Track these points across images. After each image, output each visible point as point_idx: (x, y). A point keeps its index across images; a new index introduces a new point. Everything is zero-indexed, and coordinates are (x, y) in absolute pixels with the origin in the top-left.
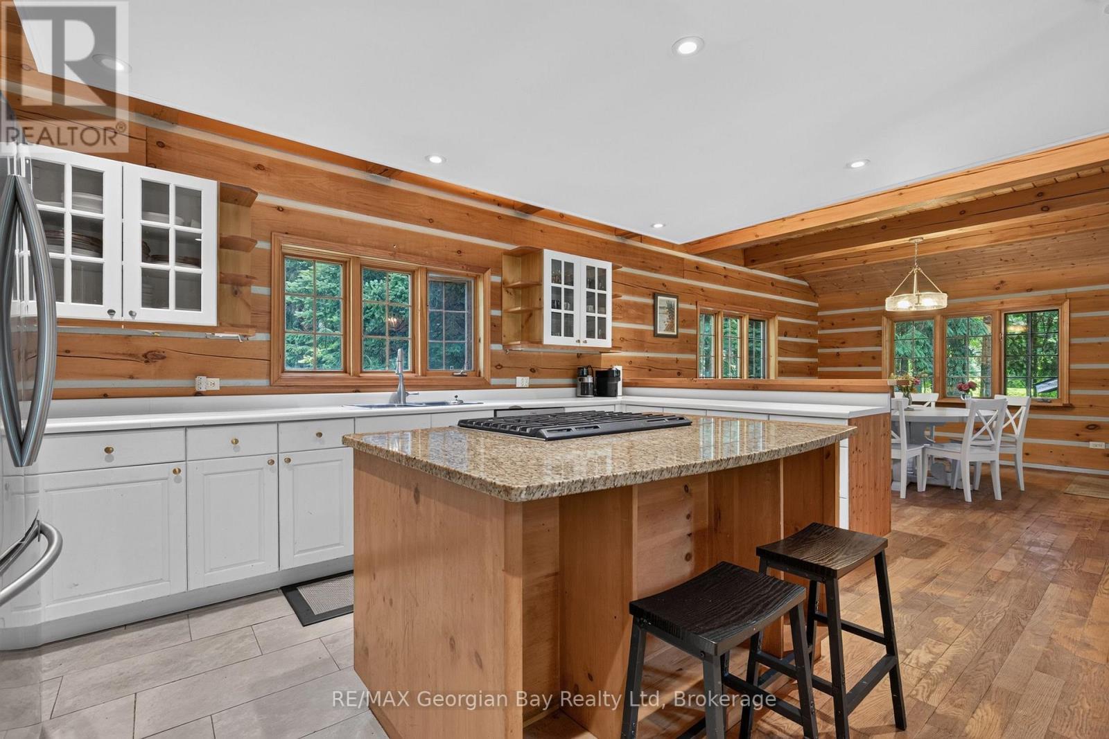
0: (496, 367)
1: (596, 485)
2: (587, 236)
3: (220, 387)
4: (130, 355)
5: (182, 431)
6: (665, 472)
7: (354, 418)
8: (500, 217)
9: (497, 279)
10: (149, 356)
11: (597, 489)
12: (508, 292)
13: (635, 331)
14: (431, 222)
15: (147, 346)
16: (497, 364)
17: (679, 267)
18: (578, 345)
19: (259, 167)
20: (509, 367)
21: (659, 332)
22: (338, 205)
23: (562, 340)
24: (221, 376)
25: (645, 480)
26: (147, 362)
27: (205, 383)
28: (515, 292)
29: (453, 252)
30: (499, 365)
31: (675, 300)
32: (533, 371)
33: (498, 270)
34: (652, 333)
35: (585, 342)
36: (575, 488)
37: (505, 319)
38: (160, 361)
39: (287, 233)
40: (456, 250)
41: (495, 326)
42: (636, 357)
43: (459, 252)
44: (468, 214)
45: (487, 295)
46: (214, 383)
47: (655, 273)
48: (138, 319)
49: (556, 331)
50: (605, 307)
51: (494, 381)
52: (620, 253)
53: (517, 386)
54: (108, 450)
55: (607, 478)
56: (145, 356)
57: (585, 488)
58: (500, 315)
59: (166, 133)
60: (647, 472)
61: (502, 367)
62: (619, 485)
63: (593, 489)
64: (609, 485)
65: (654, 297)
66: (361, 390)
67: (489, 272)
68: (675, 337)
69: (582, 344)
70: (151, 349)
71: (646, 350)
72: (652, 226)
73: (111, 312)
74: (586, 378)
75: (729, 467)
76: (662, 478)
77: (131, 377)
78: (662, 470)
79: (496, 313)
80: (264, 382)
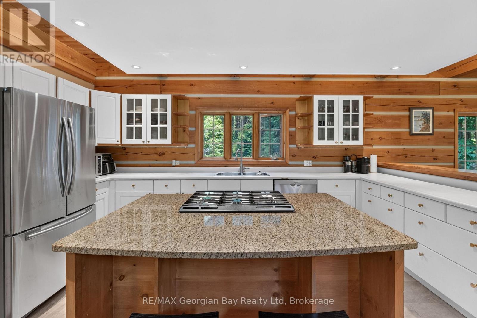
0: (292, 156)
1: (88, 251)
2: (352, 82)
3: (180, 164)
4: (156, 153)
5: (152, 181)
6: (131, 253)
7: (208, 180)
8: (294, 82)
9: (293, 113)
10: (161, 153)
11: (88, 254)
12: (299, 119)
13: (392, 133)
14: (258, 92)
15: (160, 150)
16: (293, 154)
17: (435, 88)
18: (337, 144)
19: (192, 85)
20: (300, 156)
21: (413, 132)
22: (220, 93)
23: (326, 142)
24: (180, 160)
25: (117, 255)
26: (160, 155)
27: (174, 163)
28: (303, 118)
29: (269, 103)
30: (294, 155)
31: (431, 111)
32: (314, 158)
33: (294, 109)
34: (408, 134)
35: (342, 143)
36: (77, 251)
37: (297, 132)
38: (164, 155)
39: (201, 107)
40: (270, 102)
41: (292, 136)
42: (392, 149)
43: (272, 103)
44: (277, 85)
45: (287, 122)
46: (178, 163)
47: (410, 95)
48: (150, 143)
49: (321, 138)
50: (358, 122)
51: (291, 163)
52: (379, 87)
53: (305, 165)
54: (133, 186)
55: (94, 249)
56: (160, 154)
57: (82, 251)
58: (295, 130)
59: (165, 81)
60: (118, 251)
61: (296, 156)
62: (101, 254)
63: (86, 253)
64: (94, 253)
65: (410, 110)
66: (228, 166)
67: (288, 110)
68: (432, 134)
69: (340, 144)
70: (161, 151)
71: (402, 144)
72: (391, 69)
73: (143, 142)
74: (347, 162)
75: (183, 258)
76: (129, 255)
77: (156, 160)
78: (129, 251)
79: (293, 129)
80: (193, 162)
